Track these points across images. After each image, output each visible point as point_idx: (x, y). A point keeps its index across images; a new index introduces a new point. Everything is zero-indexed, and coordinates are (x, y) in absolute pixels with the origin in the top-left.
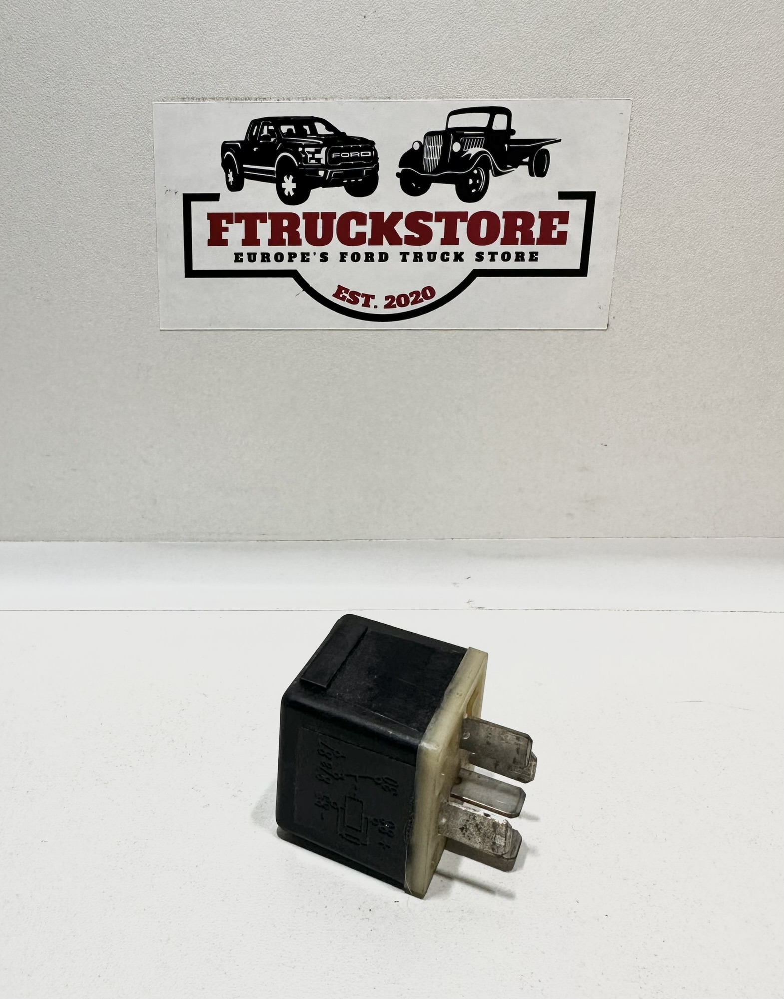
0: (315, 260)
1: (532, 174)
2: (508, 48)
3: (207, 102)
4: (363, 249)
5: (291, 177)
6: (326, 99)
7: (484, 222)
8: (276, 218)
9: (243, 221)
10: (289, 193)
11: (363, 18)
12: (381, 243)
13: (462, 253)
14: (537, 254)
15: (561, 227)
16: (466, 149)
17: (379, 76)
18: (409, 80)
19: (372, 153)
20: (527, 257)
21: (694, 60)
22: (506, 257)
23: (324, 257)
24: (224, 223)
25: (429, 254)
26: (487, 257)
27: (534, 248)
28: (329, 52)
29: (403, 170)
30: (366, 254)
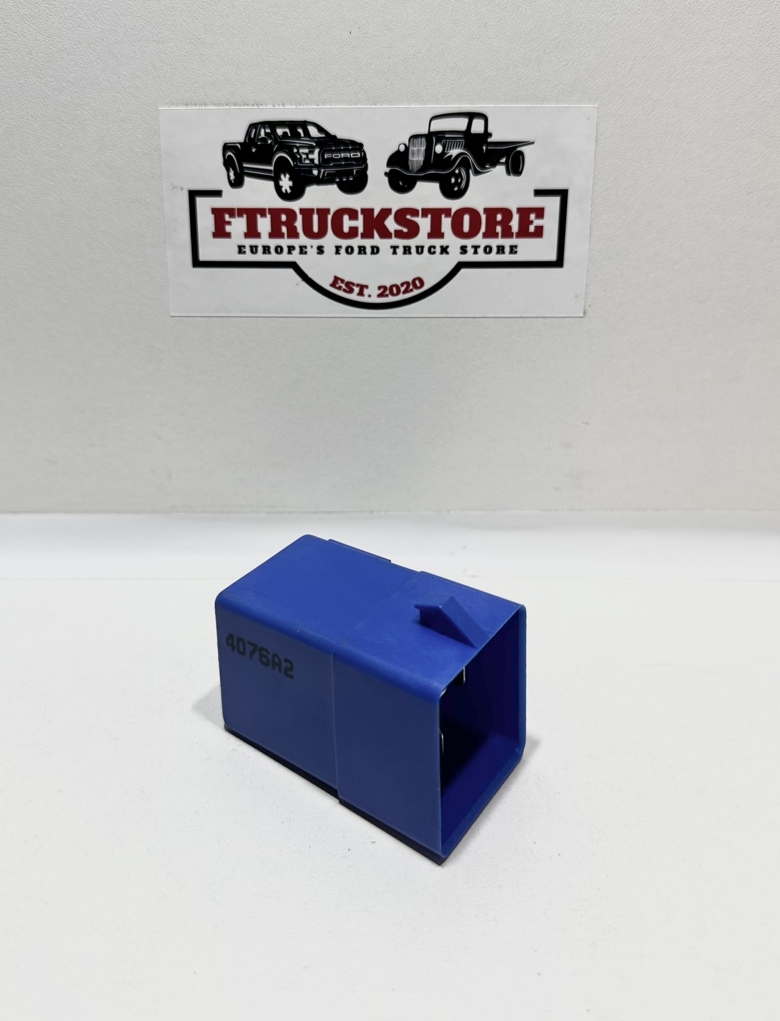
0: (312, 252)
1: (508, 172)
2: (482, 60)
3: (208, 108)
4: (356, 242)
5: (288, 176)
6: (318, 105)
7: (466, 218)
8: (275, 213)
9: (245, 216)
10: (286, 191)
11: (349, 33)
12: (372, 237)
13: (447, 247)
14: (516, 247)
15: (537, 222)
16: (447, 151)
17: (365, 84)
18: (393, 89)
19: (361, 155)
20: (507, 250)
21: (651, 72)
22: (488, 250)
23: (320, 250)
24: (227, 218)
25: (417, 247)
26: (470, 250)
27: (514, 241)
28: (319, 63)
29: (390, 170)
30: (360, 247)
